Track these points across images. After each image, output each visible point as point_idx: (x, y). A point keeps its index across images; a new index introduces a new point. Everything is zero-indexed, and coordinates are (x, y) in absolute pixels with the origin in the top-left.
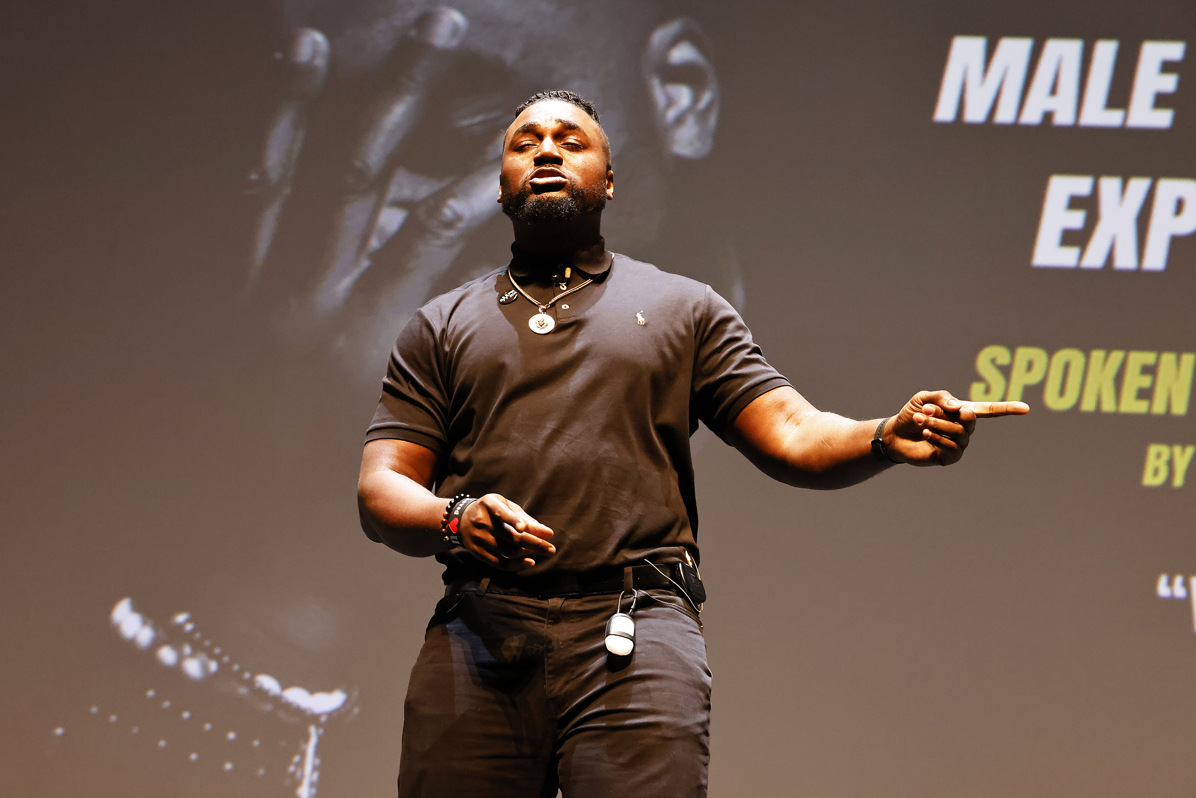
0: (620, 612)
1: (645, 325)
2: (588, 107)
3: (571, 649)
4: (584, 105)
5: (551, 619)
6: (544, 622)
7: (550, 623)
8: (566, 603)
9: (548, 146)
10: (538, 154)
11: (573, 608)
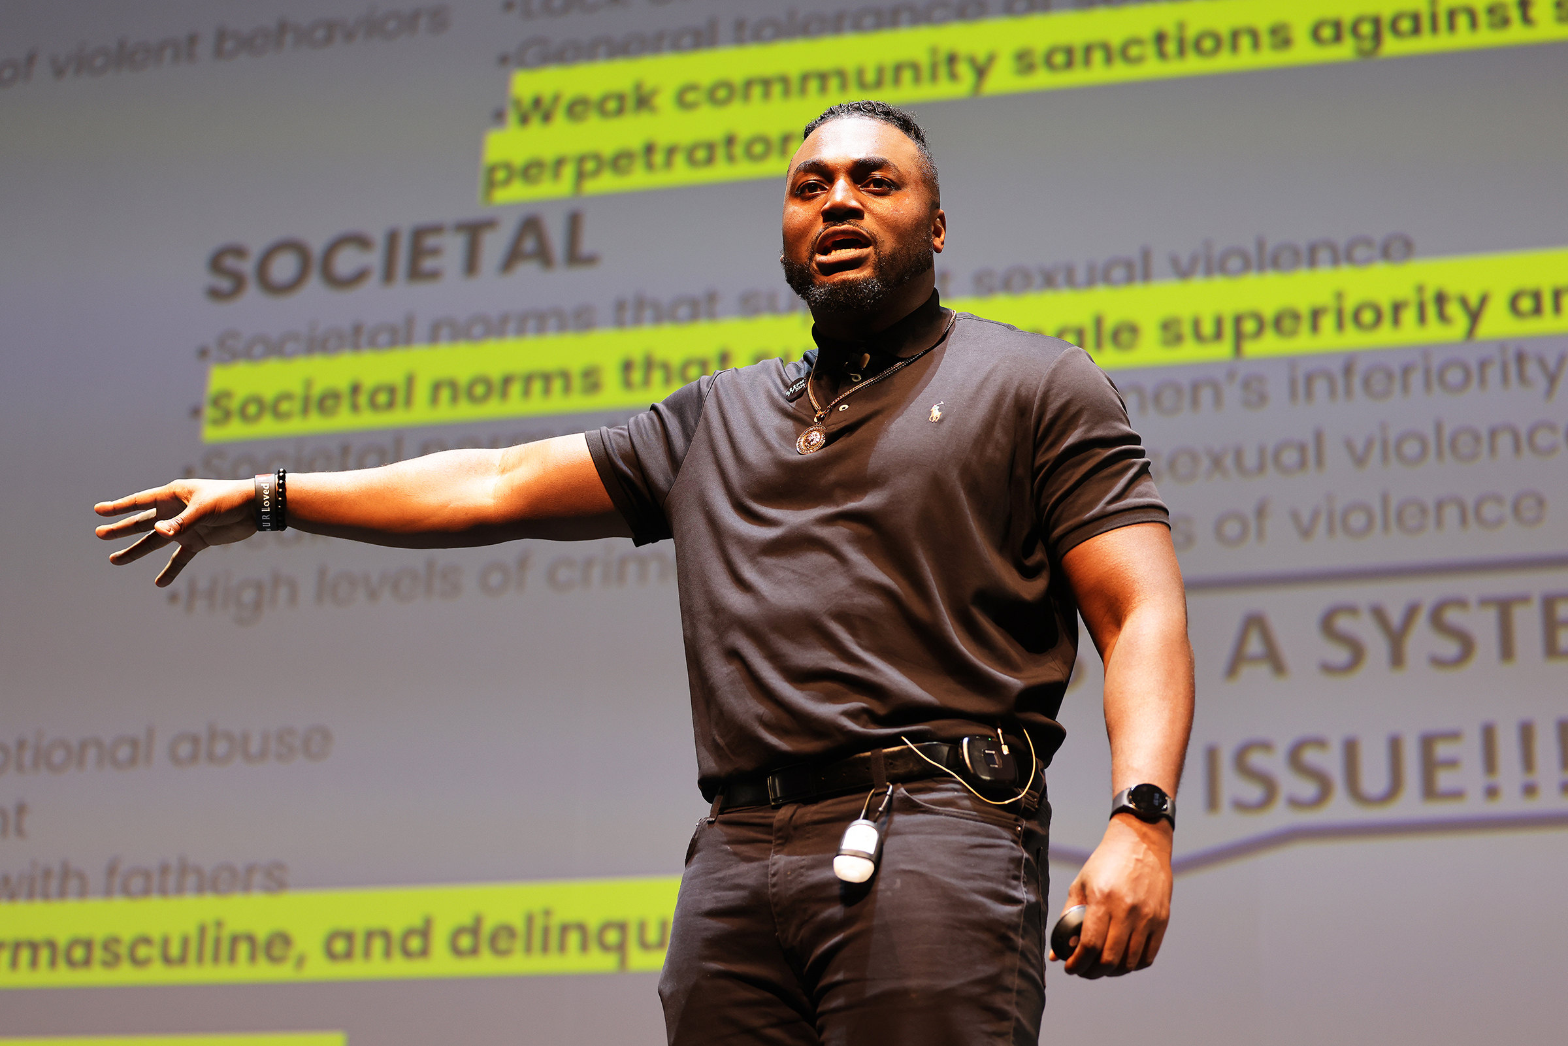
0: (863, 819)
1: (941, 421)
2: (905, 121)
3: (802, 879)
4: (899, 119)
5: (779, 838)
6: (770, 842)
7: (779, 845)
8: (800, 811)
9: (841, 192)
10: (827, 206)
11: (808, 818)
